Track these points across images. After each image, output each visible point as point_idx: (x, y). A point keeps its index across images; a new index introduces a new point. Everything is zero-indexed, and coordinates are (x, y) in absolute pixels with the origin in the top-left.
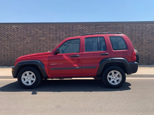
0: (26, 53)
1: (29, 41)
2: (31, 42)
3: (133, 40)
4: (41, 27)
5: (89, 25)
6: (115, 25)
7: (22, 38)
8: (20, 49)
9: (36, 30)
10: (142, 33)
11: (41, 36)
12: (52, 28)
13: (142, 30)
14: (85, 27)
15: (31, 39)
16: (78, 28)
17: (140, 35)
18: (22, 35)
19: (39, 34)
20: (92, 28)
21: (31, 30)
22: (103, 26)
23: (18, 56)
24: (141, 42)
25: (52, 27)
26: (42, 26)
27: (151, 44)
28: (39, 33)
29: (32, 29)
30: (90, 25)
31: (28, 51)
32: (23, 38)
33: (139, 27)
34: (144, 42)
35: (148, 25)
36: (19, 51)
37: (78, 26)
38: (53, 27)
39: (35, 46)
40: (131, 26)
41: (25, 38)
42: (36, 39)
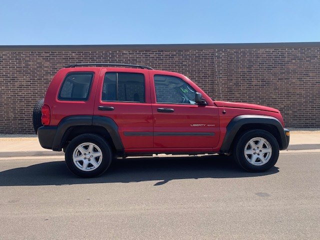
0: (19, 108)
1: (24, 83)
2: (30, 86)
3: (232, 80)
4: (48, 55)
5: (146, 51)
6: (197, 51)
7: (9, 77)
8: (6, 100)
9: (38, 61)
10: (249, 68)
11: (49, 73)
12: (72, 56)
13: (250, 61)
14: (138, 54)
15: (28, 79)
16: (125, 56)
17: (246, 70)
18: (11, 71)
19: (46, 69)
20: (151, 56)
21: (28, 61)
22: (175, 53)
23: (3, 113)
24: (247, 84)
25: (71, 54)
26: (51, 53)
27: (266, 87)
28: (46, 67)
29: (31, 59)
30: (149, 51)
31: (23, 104)
32: (12, 77)
33: (244, 53)
34: (254, 83)
35: (261, 51)
36: (5, 104)
37: (124, 52)
38: (73, 54)
39: (37, 93)
40: (229, 52)
41: (17, 77)
42: (39, 79)
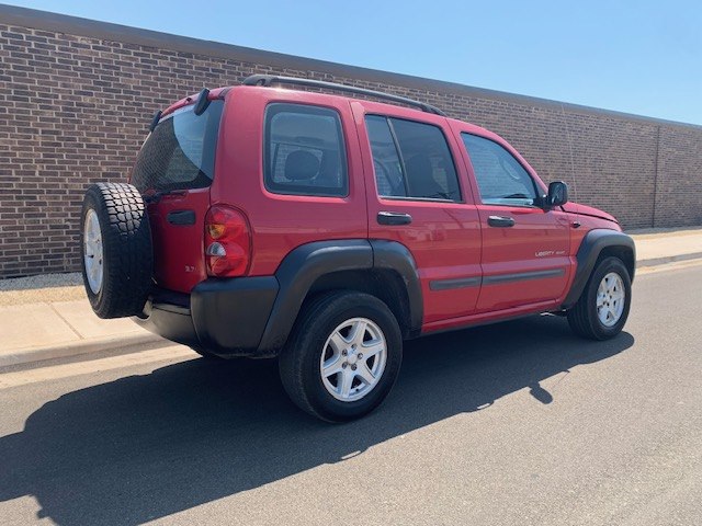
5: (145, 48)
14: (122, 52)
16: (81, 52)
20: (161, 63)
22: (220, 66)
30: (153, 49)
37: (79, 40)
